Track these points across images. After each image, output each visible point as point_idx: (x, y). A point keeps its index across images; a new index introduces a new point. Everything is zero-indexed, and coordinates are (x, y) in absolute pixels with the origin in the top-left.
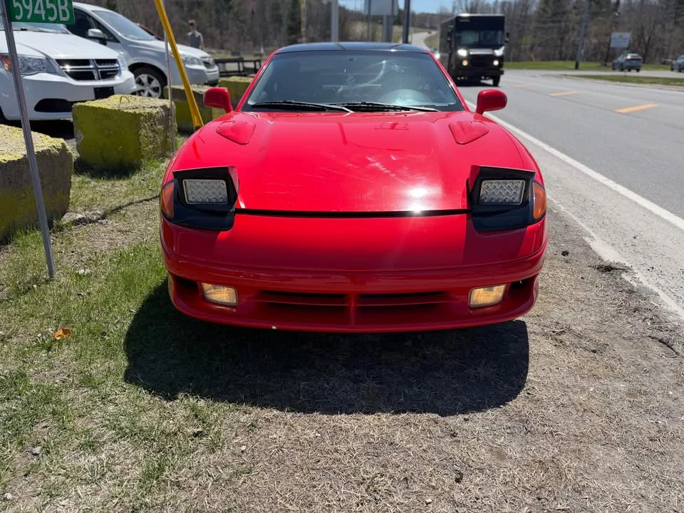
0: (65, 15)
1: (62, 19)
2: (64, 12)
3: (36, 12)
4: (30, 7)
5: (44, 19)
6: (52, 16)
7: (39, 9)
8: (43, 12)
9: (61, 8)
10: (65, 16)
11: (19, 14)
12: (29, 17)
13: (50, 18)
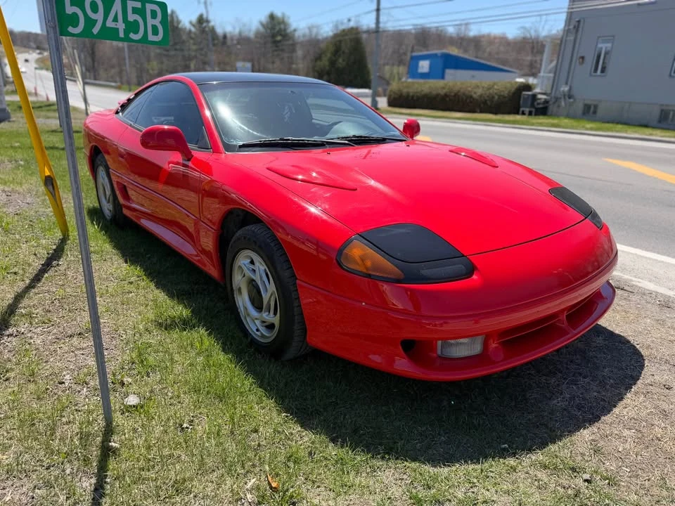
0: (155, 32)
1: (151, 38)
2: (155, 28)
3: (110, 24)
4: (99, 17)
5: (122, 35)
6: (136, 32)
7: (115, 20)
8: (121, 26)
9: (150, 22)
10: (157, 35)
11: (76, 25)
12: (96, 30)
13: (132, 36)
